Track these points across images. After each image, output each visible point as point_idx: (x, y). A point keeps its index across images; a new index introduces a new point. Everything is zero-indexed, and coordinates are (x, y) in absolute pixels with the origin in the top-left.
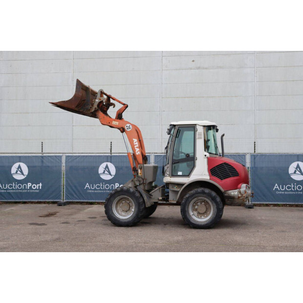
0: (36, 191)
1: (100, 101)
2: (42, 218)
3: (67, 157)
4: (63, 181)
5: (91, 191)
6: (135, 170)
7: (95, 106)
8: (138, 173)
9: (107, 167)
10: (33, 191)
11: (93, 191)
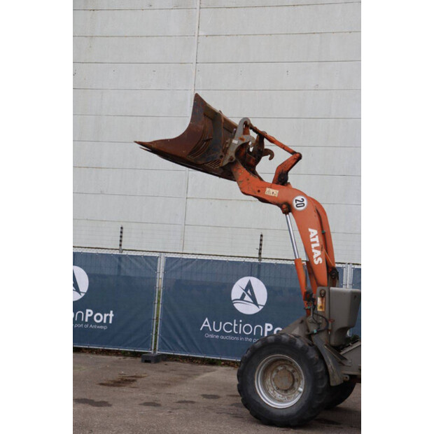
0: (101, 327)
1: (241, 142)
2: (106, 387)
3: (168, 260)
4: (158, 310)
5: (212, 336)
6: (310, 298)
7: (231, 153)
8: (315, 306)
9: (249, 286)
10: (95, 326)
11: (217, 337)
